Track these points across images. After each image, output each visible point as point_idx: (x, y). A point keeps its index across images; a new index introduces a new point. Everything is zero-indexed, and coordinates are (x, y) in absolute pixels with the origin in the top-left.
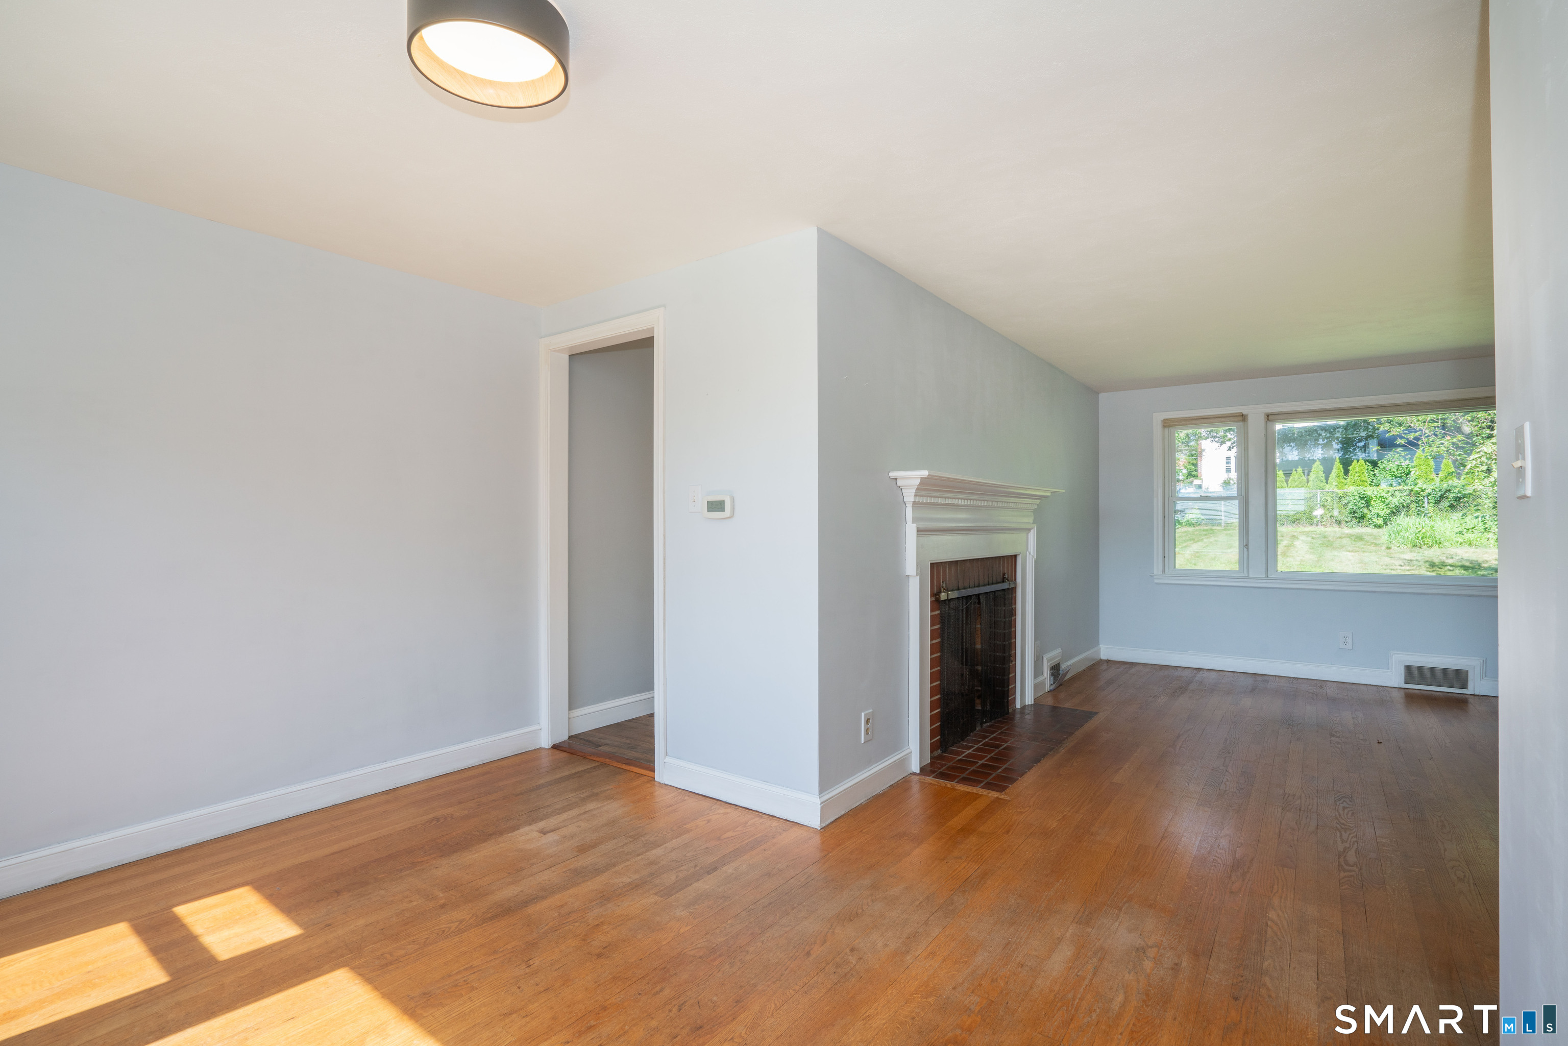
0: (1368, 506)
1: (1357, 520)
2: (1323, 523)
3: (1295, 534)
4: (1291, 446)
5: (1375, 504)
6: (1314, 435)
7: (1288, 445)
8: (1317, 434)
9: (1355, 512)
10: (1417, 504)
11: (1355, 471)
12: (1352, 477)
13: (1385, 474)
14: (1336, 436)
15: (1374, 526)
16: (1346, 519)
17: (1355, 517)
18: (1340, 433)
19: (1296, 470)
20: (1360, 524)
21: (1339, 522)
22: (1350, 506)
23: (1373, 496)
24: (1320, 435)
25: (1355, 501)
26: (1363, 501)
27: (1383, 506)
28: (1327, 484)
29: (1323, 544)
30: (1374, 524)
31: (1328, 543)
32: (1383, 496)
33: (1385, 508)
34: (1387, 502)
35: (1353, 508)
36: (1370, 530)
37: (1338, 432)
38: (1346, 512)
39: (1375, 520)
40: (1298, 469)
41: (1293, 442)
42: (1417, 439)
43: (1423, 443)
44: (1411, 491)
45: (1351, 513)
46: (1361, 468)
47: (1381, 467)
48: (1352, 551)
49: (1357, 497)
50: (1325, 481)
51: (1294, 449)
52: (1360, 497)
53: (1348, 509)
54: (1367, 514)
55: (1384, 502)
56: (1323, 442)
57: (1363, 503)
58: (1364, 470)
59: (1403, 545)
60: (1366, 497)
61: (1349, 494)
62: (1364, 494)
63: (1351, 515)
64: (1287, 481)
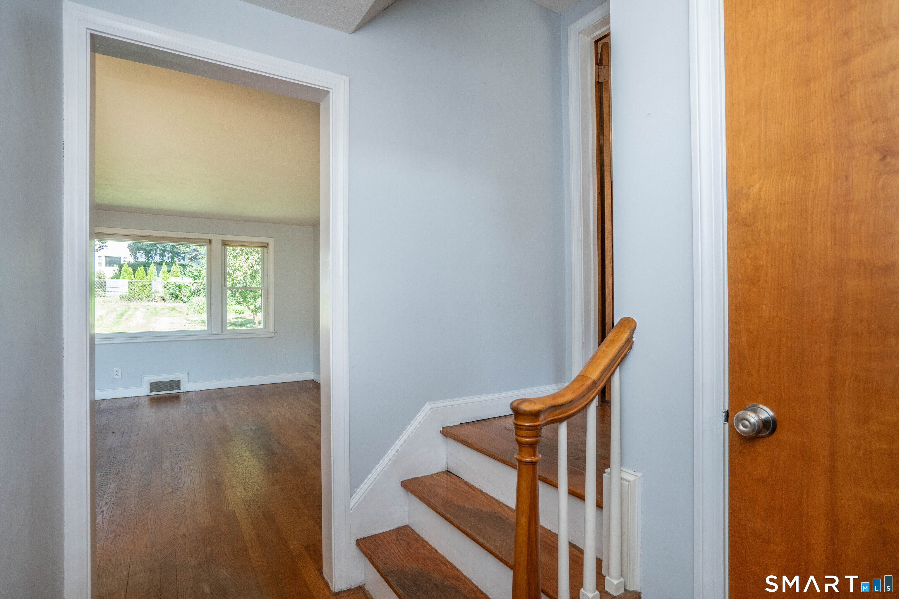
0: (180, 291)
1: (174, 299)
2: (155, 300)
3: (137, 307)
4: (141, 253)
5: (184, 289)
6: (155, 248)
7: (139, 252)
8: (157, 247)
9: (173, 294)
10: (204, 290)
11: (174, 270)
12: (172, 274)
13: (189, 273)
14: (167, 249)
15: (183, 302)
16: (169, 298)
17: (173, 297)
18: (169, 248)
19: (140, 268)
20: (176, 301)
21: (164, 300)
22: (171, 291)
23: (183, 285)
24: (158, 248)
25: (173, 288)
26: (178, 288)
27: (187, 290)
28: (158, 277)
29: (152, 313)
30: (183, 301)
31: (155, 312)
32: (188, 285)
33: (188, 292)
34: (189, 288)
35: (172, 292)
36: (182, 304)
37: (168, 247)
38: (168, 294)
39: (184, 298)
40: (141, 267)
41: (142, 250)
42: (197, 255)
43: (199, 258)
44: (201, 283)
45: (171, 294)
46: (177, 269)
47: (188, 269)
48: (168, 317)
49: (174, 286)
50: (157, 275)
51: (142, 255)
52: (176, 285)
53: (169, 292)
54: (179, 295)
55: (188, 288)
56: (160, 252)
57: (177, 289)
58: (178, 270)
59: (194, 313)
60: (179, 286)
61: (170, 283)
62: (178, 284)
63: (171, 296)
64: (134, 274)
